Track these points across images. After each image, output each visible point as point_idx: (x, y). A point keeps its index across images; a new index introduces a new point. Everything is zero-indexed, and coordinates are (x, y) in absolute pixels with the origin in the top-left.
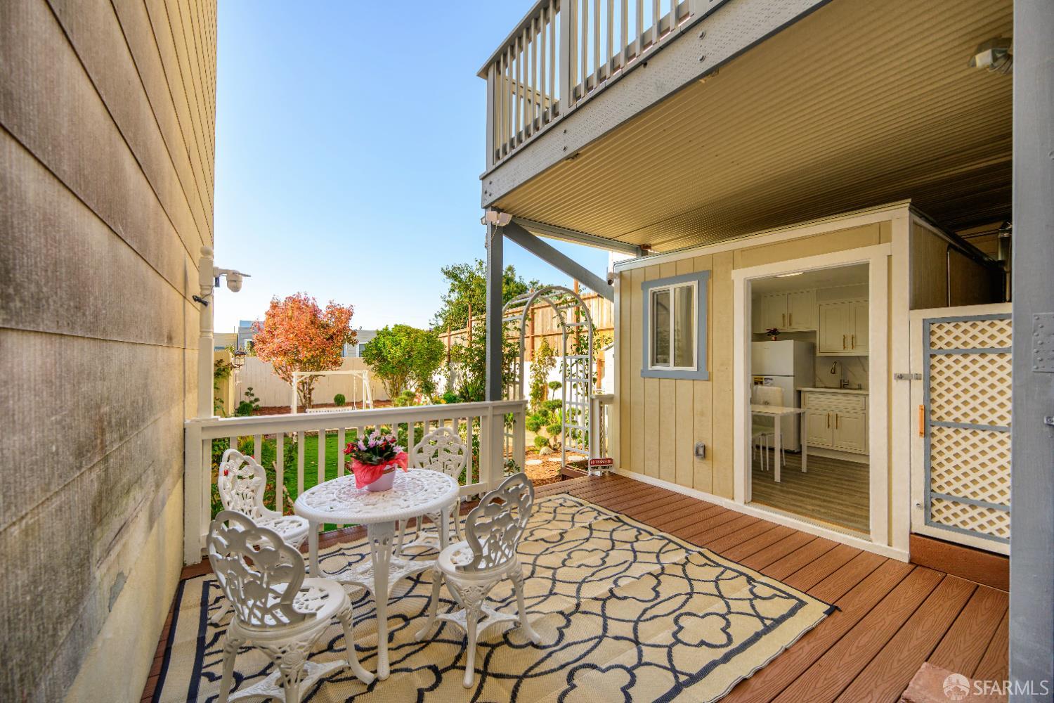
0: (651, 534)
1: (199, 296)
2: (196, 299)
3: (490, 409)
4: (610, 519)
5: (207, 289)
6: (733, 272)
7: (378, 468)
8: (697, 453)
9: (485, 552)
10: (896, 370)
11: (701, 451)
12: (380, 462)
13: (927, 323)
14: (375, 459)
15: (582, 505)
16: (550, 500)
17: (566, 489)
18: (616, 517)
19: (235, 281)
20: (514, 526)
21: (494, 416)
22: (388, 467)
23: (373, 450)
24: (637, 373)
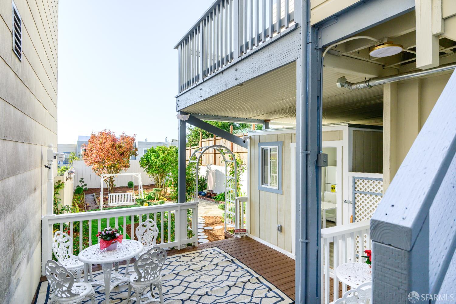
0: (243, 268)
1: (47, 165)
2: (46, 167)
3: (179, 206)
4: (229, 261)
5: (50, 162)
6: (291, 144)
7: (109, 242)
8: (278, 229)
9: (143, 275)
10: (344, 199)
11: (280, 229)
12: (110, 240)
13: (354, 179)
14: (108, 238)
15: (220, 253)
16: (207, 250)
17: (217, 245)
18: (232, 260)
19: (62, 158)
20: (156, 266)
21: (181, 210)
22: (113, 241)
23: (108, 235)
24: (256, 188)
